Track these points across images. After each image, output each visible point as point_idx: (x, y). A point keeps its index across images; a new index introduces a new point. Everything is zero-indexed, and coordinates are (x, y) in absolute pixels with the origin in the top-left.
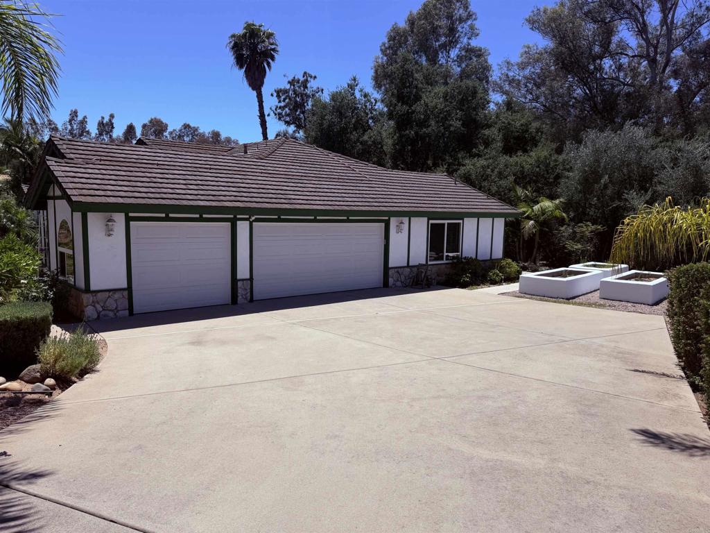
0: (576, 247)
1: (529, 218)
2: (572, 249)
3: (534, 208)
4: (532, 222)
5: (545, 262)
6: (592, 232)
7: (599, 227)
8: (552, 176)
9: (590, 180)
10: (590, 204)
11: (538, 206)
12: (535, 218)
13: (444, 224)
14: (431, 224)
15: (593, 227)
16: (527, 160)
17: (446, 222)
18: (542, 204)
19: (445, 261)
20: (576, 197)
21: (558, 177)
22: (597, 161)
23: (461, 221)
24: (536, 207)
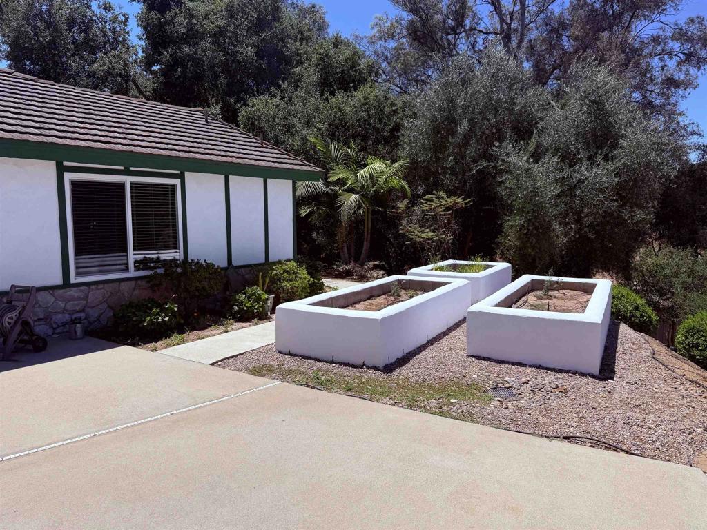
0: (424, 235)
1: (351, 190)
2: (418, 240)
3: (358, 174)
4: (354, 197)
5: (377, 263)
6: (448, 209)
7: (459, 200)
8: (387, 128)
9: (442, 129)
10: (443, 168)
11: (365, 170)
12: (362, 191)
13: (122, 186)
14: (74, 184)
15: (449, 200)
16: (349, 104)
17: (128, 180)
18: (369, 167)
19: (133, 273)
20: (424, 158)
21: (397, 128)
22: (451, 100)
23: (177, 182)
24: (362, 173)
